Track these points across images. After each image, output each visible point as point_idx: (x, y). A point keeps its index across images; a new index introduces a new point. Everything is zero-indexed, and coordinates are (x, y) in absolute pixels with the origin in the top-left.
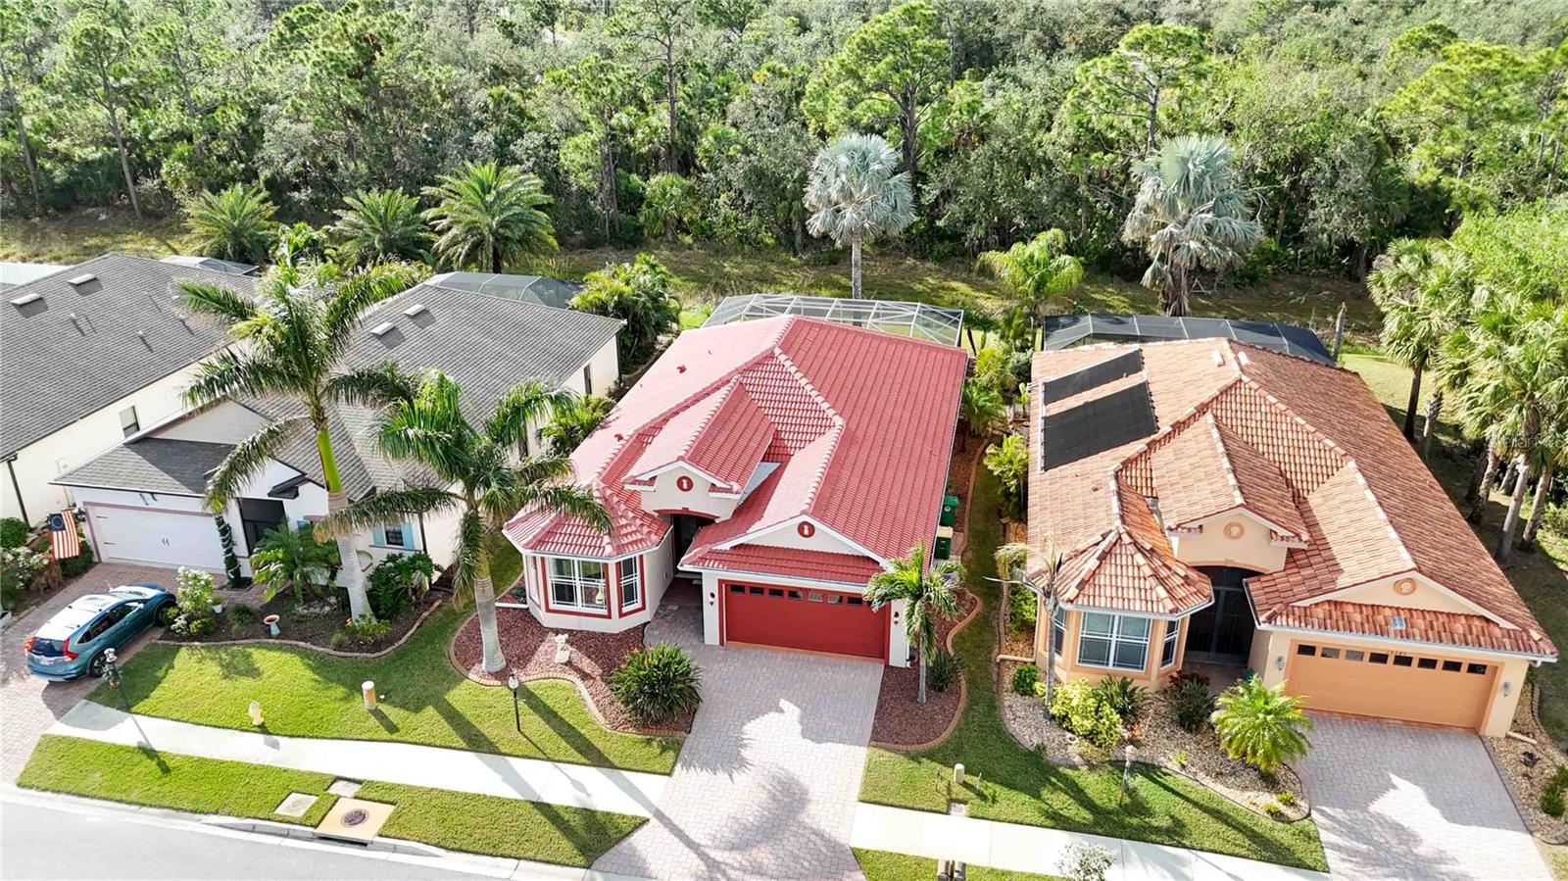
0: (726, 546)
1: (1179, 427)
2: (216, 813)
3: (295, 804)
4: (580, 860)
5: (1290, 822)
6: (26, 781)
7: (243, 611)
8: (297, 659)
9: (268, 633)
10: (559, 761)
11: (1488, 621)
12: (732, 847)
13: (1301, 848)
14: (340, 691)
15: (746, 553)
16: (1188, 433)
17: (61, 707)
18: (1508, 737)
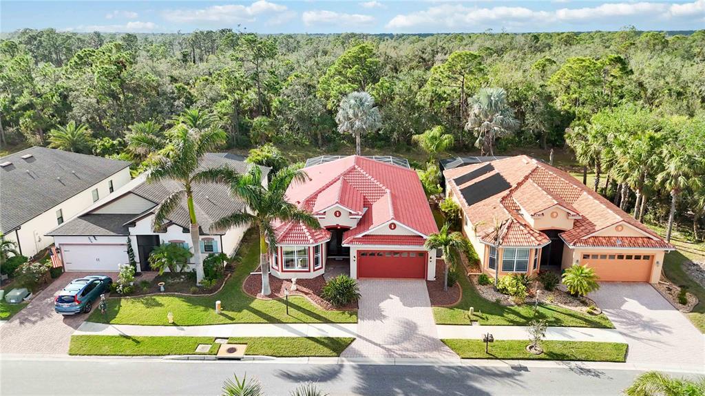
0: (360, 236)
1: (519, 184)
2: (169, 355)
3: (203, 348)
4: (334, 354)
5: (596, 315)
6: (73, 352)
7: (145, 283)
8: (177, 299)
9: (159, 290)
10: (309, 323)
11: (649, 238)
13: (604, 323)
14: (202, 308)
15: (368, 239)
16: (523, 187)
17: (75, 325)
18: (659, 283)
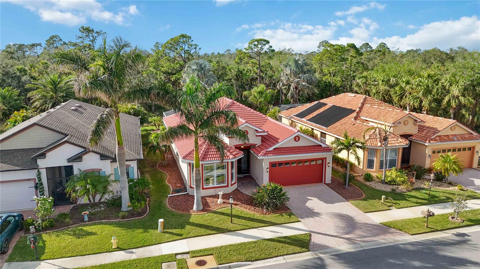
3: (168, 266)
7: (63, 215)
8: (107, 226)
10: (257, 227)
11: (471, 134)
12: (347, 234)
13: (477, 195)
15: (279, 151)
